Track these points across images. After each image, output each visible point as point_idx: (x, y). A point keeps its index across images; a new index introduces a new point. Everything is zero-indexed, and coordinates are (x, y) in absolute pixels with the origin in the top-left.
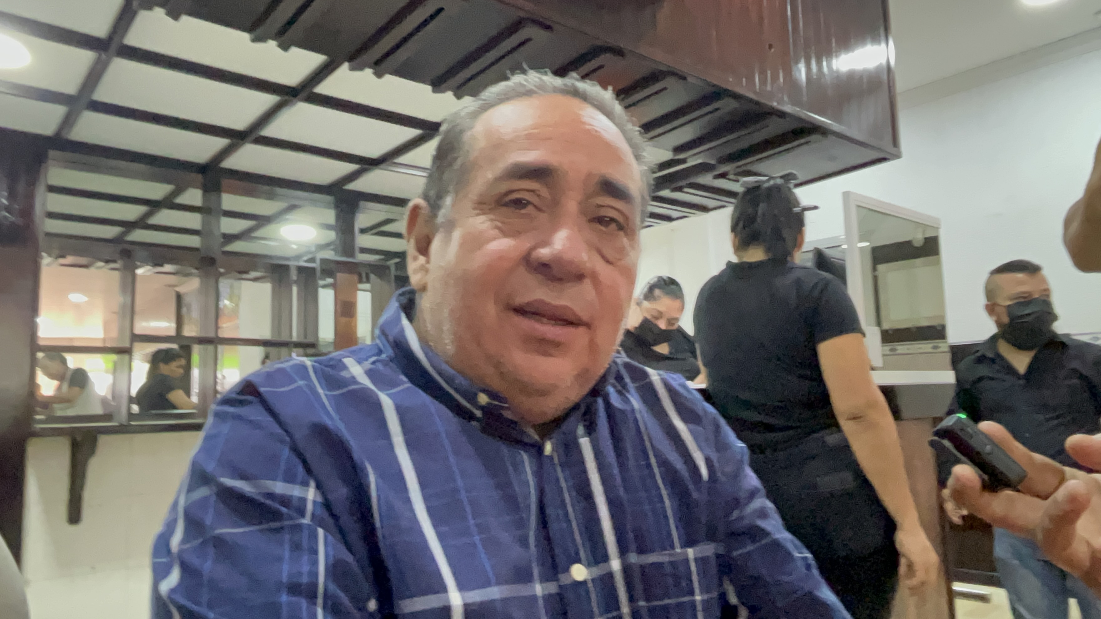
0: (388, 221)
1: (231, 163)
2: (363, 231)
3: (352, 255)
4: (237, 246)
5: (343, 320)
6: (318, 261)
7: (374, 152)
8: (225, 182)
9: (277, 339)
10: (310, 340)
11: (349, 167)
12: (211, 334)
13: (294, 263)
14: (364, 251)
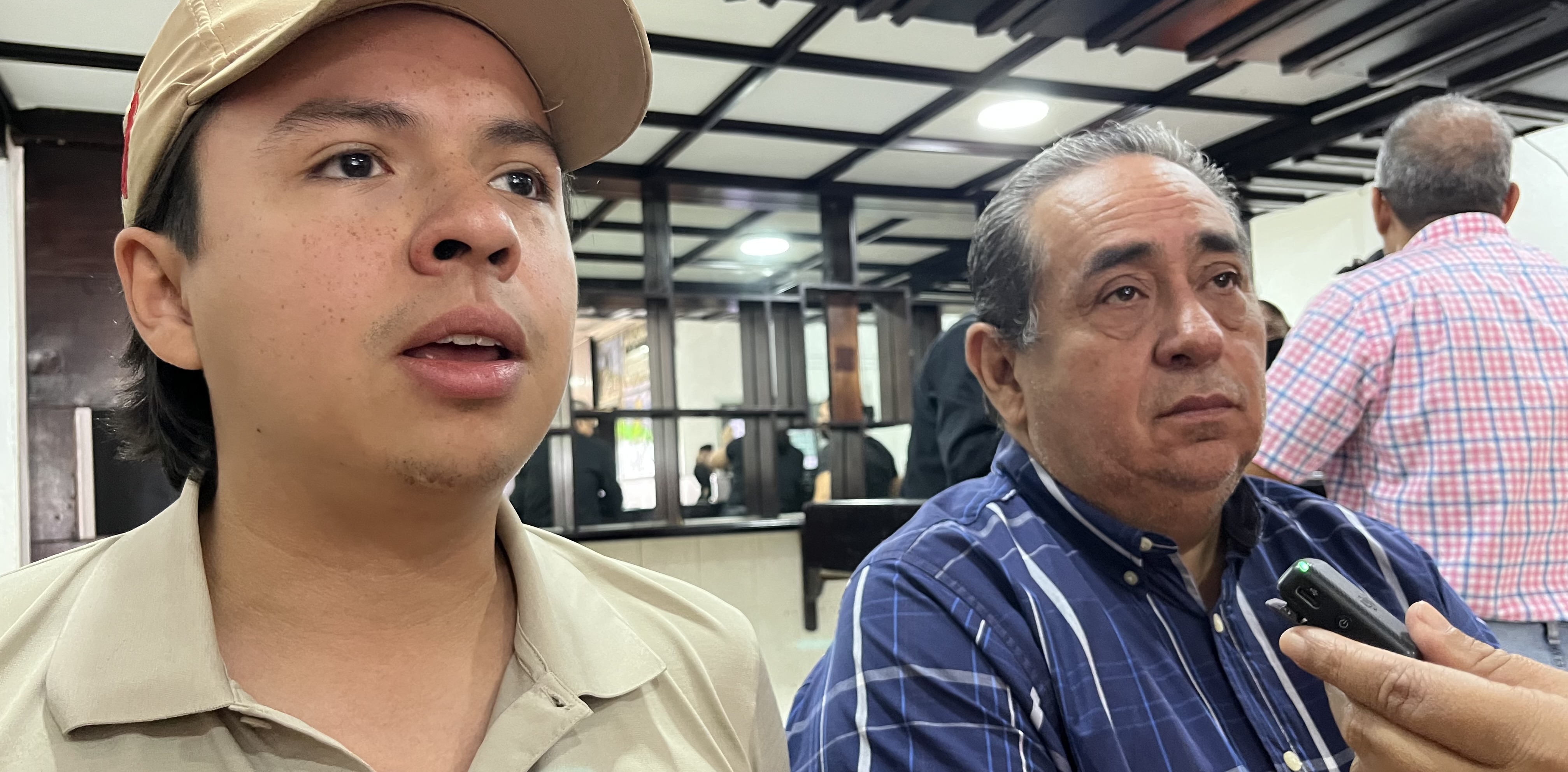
0: (894, 222)
1: (681, 160)
2: (862, 237)
3: (849, 279)
4: (685, 273)
5: (840, 375)
6: (802, 291)
7: (876, 125)
8: (673, 188)
9: (751, 407)
10: (797, 407)
11: (840, 150)
12: (668, 405)
13: (767, 298)
14: (864, 266)
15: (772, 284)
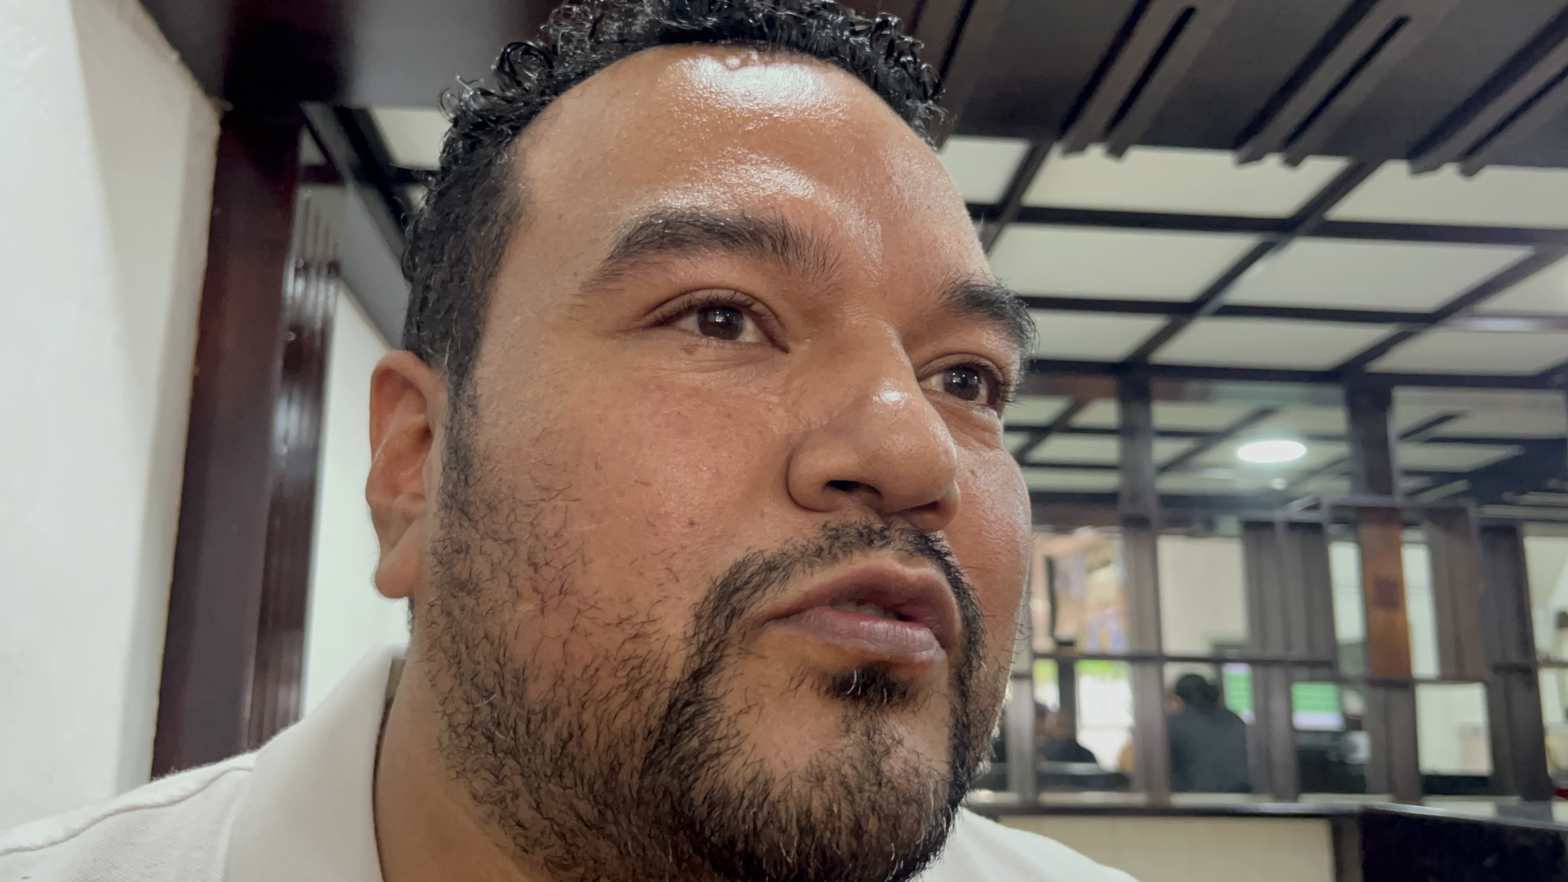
0: (1445, 419)
1: (1168, 354)
3: (1388, 490)
4: (1171, 483)
5: (1379, 614)
6: (1326, 508)
8: (1158, 386)
9: (1258, 650)
10: (1322, 654)
11: (1376, 333)
12: (1150, 647)
13: (1279, 515)
14: (1410, 473)
15: (1284, 499)
